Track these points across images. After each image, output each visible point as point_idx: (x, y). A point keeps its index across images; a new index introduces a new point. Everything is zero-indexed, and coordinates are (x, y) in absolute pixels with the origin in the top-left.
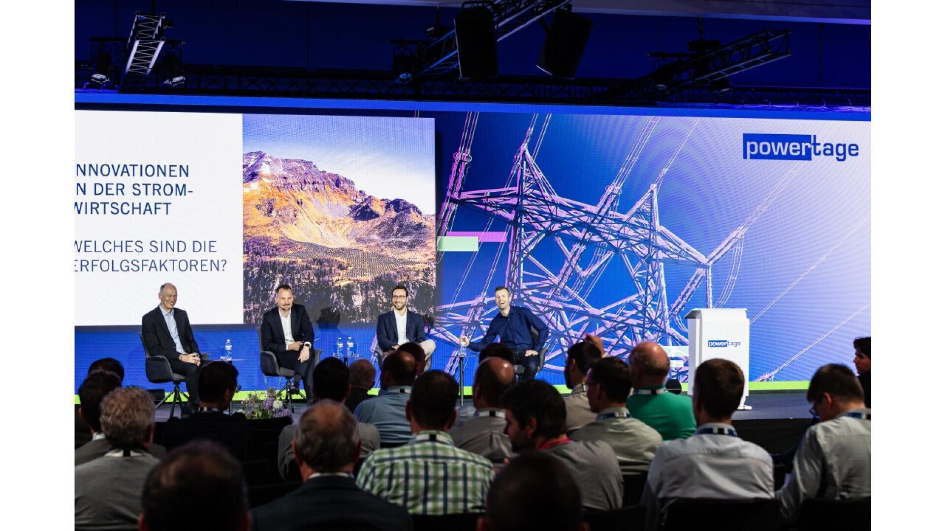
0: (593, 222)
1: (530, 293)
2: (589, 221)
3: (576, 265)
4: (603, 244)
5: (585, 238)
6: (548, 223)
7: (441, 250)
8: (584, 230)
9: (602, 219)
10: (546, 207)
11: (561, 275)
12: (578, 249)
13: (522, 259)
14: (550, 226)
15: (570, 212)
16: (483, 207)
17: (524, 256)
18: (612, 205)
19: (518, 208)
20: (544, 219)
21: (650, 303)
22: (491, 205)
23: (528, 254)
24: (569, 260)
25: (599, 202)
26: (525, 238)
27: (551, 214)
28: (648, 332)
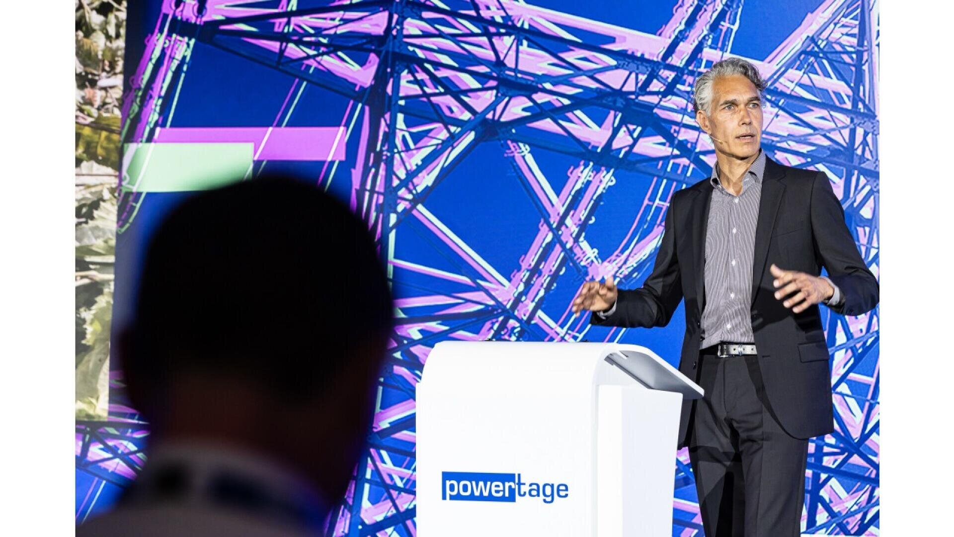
0: (643, 89)
1: (417, 336)
2: (630, 87)
3: (576, 240)
4: (676, 166)
5: (616, 145)
6: (489, 96)
7: (135, 189)
8: (613, 118)
9: (678, 80)
10: (484, 39)
11: (525, 275)
12: (589, 183)
13: (393, 219)
14: (492, 107)
15: (563, 55)
16: (274, 46)
17: (400, 208)
18: (714, 27)
19: (390, 46)
20: (474, 84)
21: (843, 379)
22: (298, 38)
23: (414, 202)
24: (554, 221)
25: (668, 17)
26: (407, 149)
27: (499, 64)
28: (834, 482)
